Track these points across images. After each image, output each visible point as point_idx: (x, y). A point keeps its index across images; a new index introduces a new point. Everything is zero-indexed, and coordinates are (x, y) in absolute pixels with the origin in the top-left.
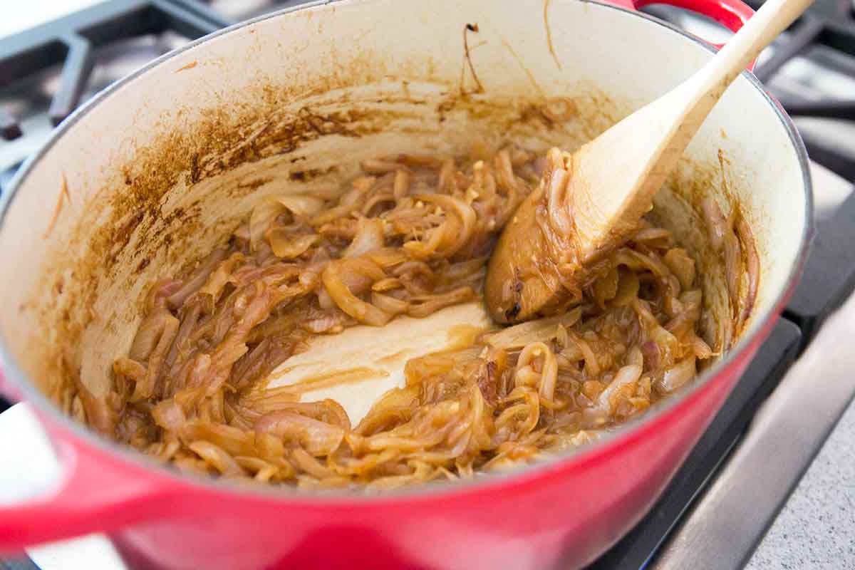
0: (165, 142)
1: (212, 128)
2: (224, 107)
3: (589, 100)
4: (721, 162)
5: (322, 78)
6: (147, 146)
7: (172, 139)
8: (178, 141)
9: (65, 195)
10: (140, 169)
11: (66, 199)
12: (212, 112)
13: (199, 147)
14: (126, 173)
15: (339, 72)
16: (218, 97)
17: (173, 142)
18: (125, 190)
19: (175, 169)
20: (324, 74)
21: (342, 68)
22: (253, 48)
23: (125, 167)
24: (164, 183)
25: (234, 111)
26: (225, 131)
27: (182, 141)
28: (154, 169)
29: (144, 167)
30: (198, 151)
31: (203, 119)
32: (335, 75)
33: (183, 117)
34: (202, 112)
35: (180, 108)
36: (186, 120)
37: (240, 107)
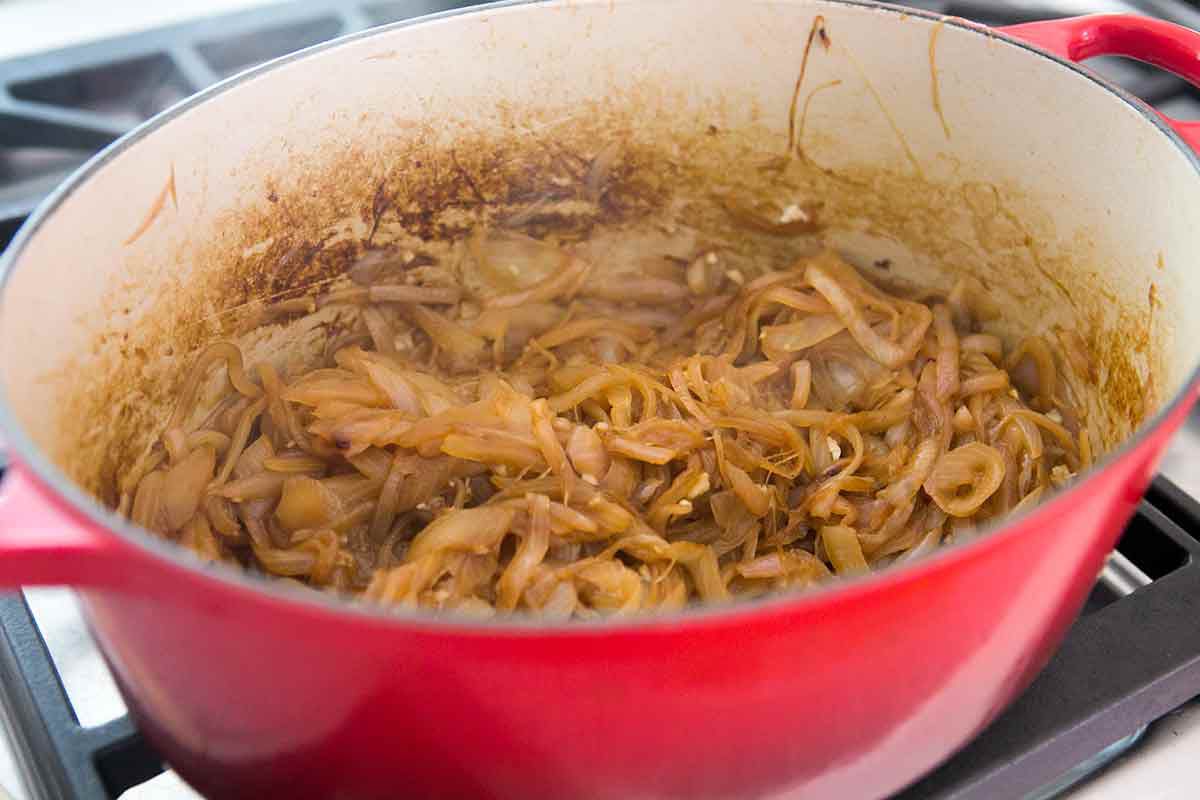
0: (335, 154)
1: (411, 148)
2: (432, 120)
3: (988, 190)
4: (1152, 305)
5: (586, 102)
6: (309, 153)
7: (349, 151)
8: (357, 156)
9: (170, 193)
10: (294, 183)
11: (170, 198)
12: (413, 125)
13: (389, 169)
14: (270, 185)
15: (614, 100)
16: (424, 104)
17: (348, 156)
18: (266, 208)
19: (348, 193)
20: (591, 97)
21: (618, 91)
22: (483, 44)
23: (269, 177)
24: (328, 210)
25: (447, 128)
26: (431, 154)
27: (364, 157)
28: (315, 187)
29: (299, 181)
30: (386, 175)
31: (399, 131)
32: (607, 100)
33: (368, 123)
34: (399, 122)
35: (366, 111)
36: (373, 129)
37: (457, 124)
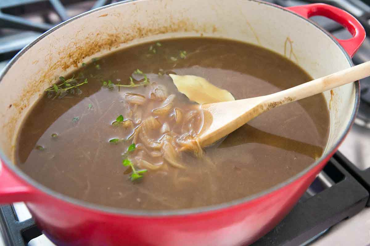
0: (90, 45)
1: (112, 42)
2: (118, 34)
5: (164, 27)
6: (81, 46)
7: (93, 44)
12: (112, 35)
15: (172, 26)
16: (116, 29)
20: (166, 25)
21: (174, 24)
22: (134, 11)
23: (70, 54)
25: (123, 36)
31: (108, 38)
32: (171, 26)
33: (99, 36)
34: (108, 35)
35: (98, 32)
36: (101, 37)
37: (126, 35)
